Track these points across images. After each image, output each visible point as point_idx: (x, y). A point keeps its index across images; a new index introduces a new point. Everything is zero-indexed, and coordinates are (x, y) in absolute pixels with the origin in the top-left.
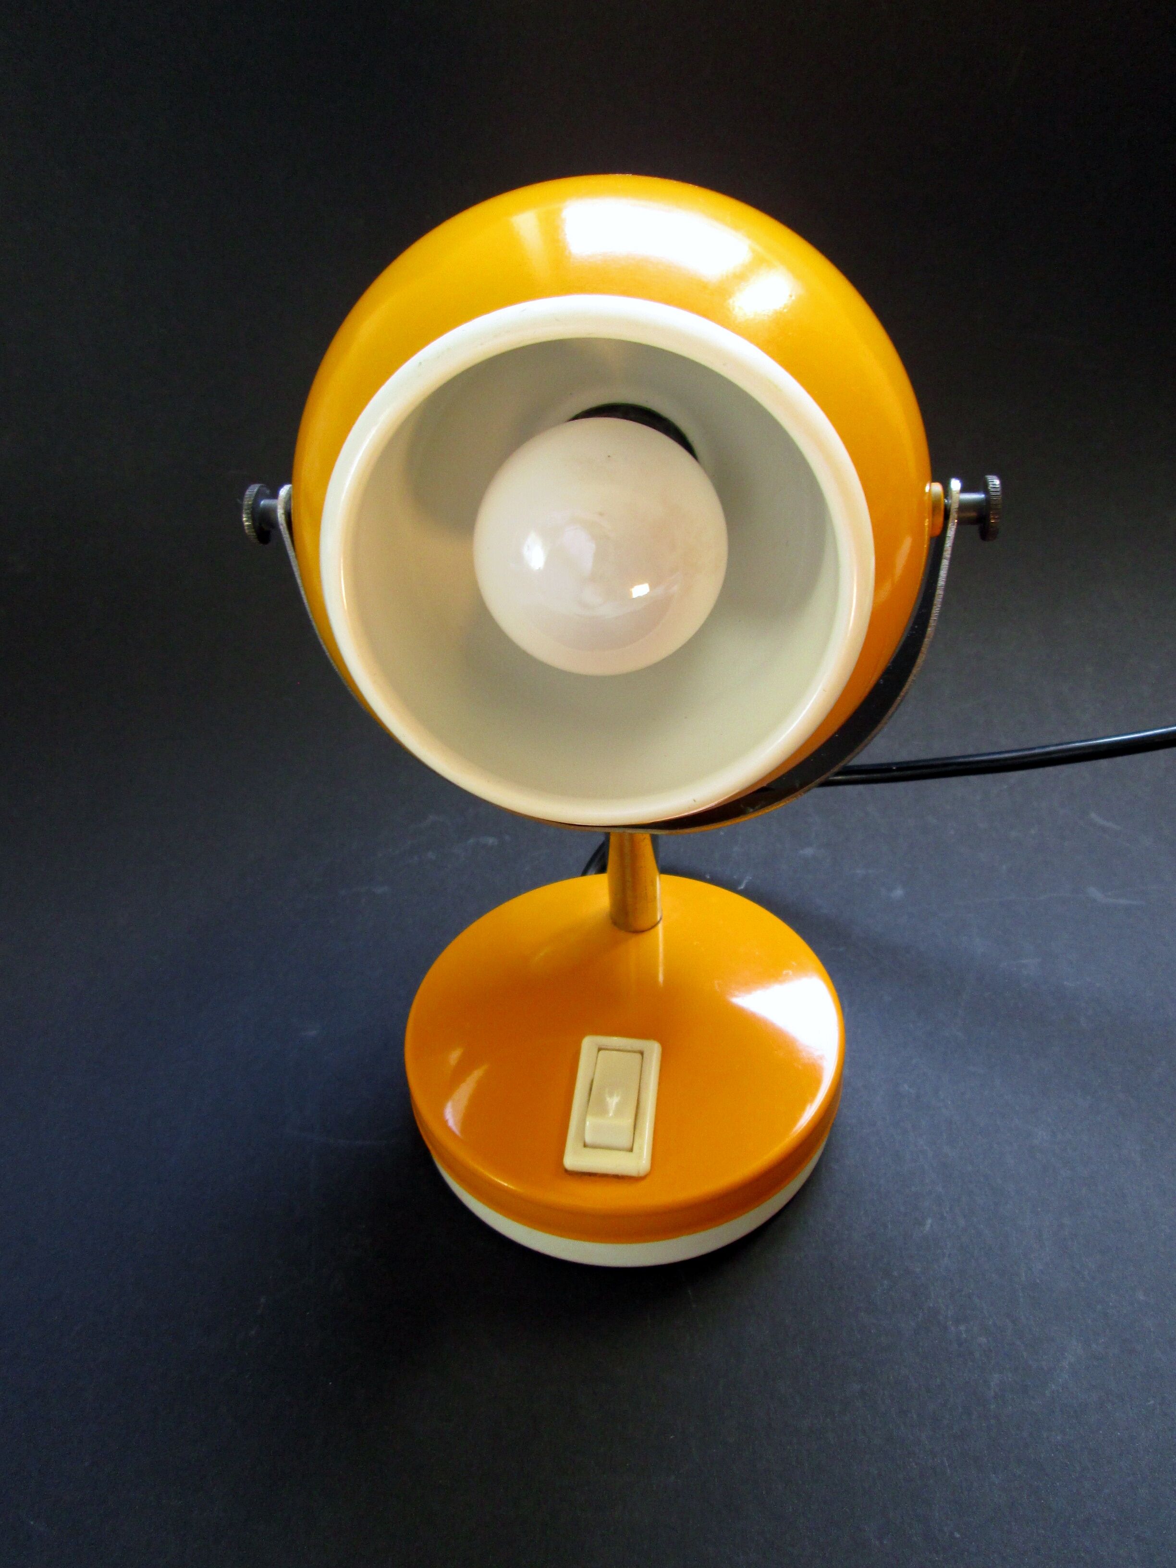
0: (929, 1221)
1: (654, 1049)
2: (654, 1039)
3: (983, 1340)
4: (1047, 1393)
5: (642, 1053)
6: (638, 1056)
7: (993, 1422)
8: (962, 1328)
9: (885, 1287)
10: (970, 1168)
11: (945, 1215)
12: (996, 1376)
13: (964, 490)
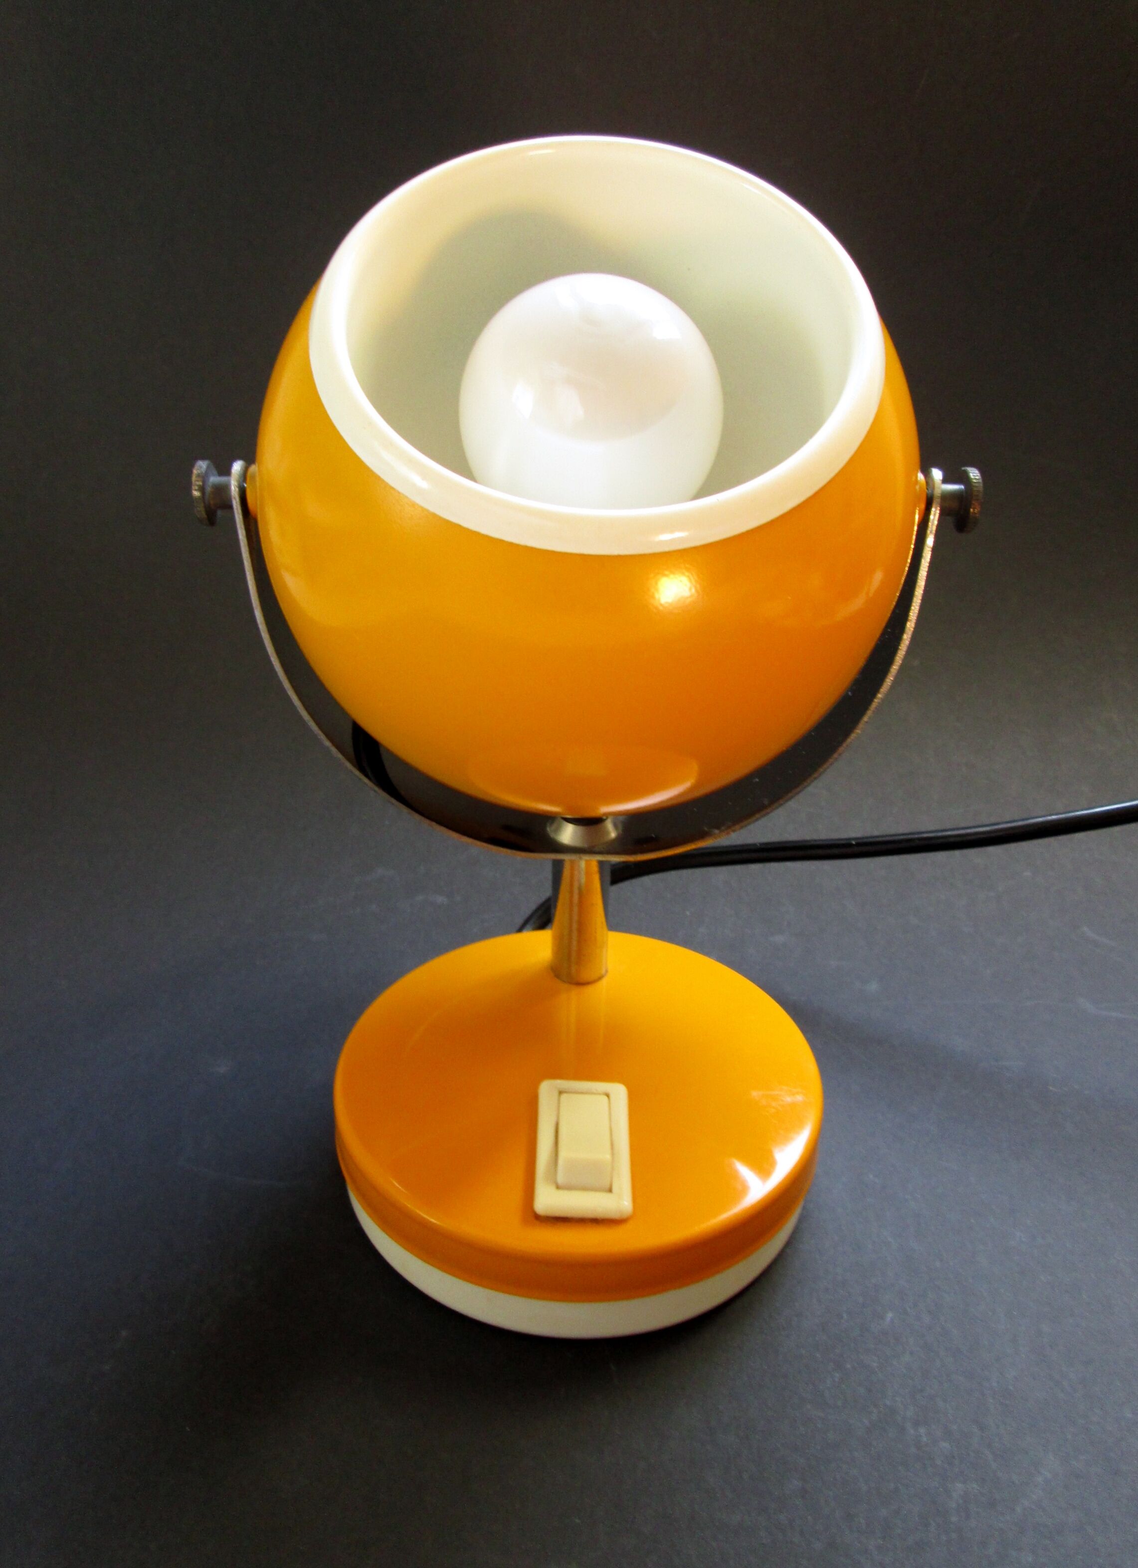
0: (890, 1315)
1: (619, 1092)
2: (619, 1082)
3: (945, 1445)
4: (1019, 1509)
5: (608, 1095)
6: (606, 1098)
7: (954, 1536)
8: (922, 1430)
9: (837, 1380)
10: (938, 1264)
11: (909, 1309)
12: (959, 1485)
13: (945, 481)
